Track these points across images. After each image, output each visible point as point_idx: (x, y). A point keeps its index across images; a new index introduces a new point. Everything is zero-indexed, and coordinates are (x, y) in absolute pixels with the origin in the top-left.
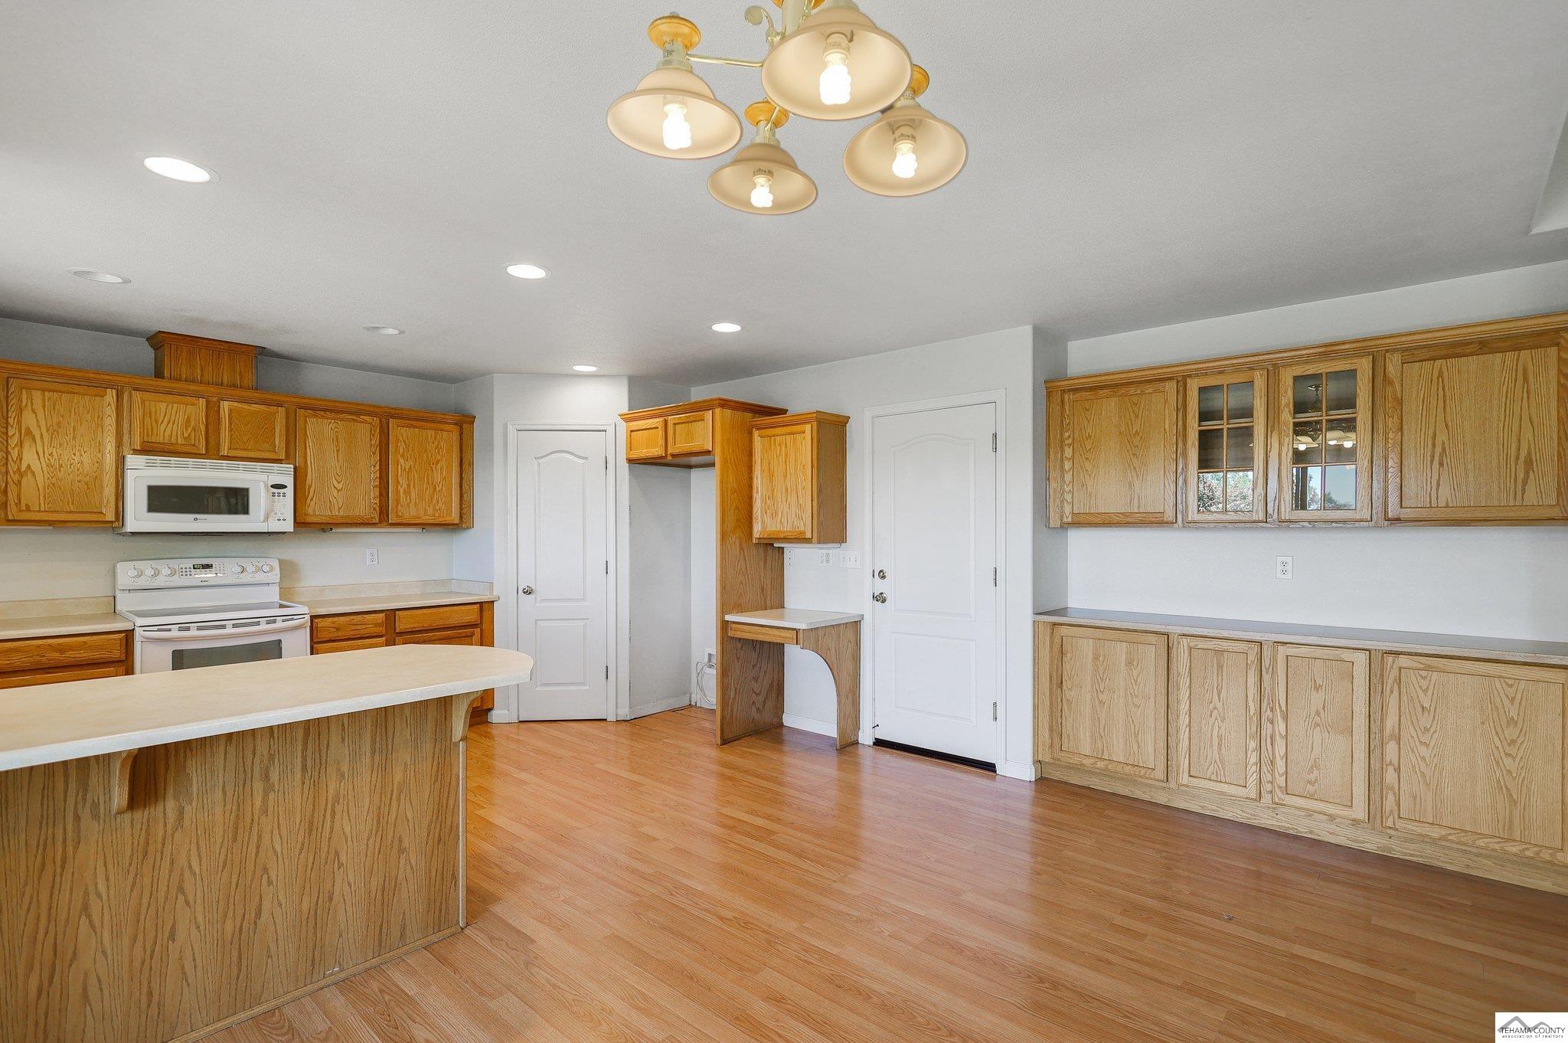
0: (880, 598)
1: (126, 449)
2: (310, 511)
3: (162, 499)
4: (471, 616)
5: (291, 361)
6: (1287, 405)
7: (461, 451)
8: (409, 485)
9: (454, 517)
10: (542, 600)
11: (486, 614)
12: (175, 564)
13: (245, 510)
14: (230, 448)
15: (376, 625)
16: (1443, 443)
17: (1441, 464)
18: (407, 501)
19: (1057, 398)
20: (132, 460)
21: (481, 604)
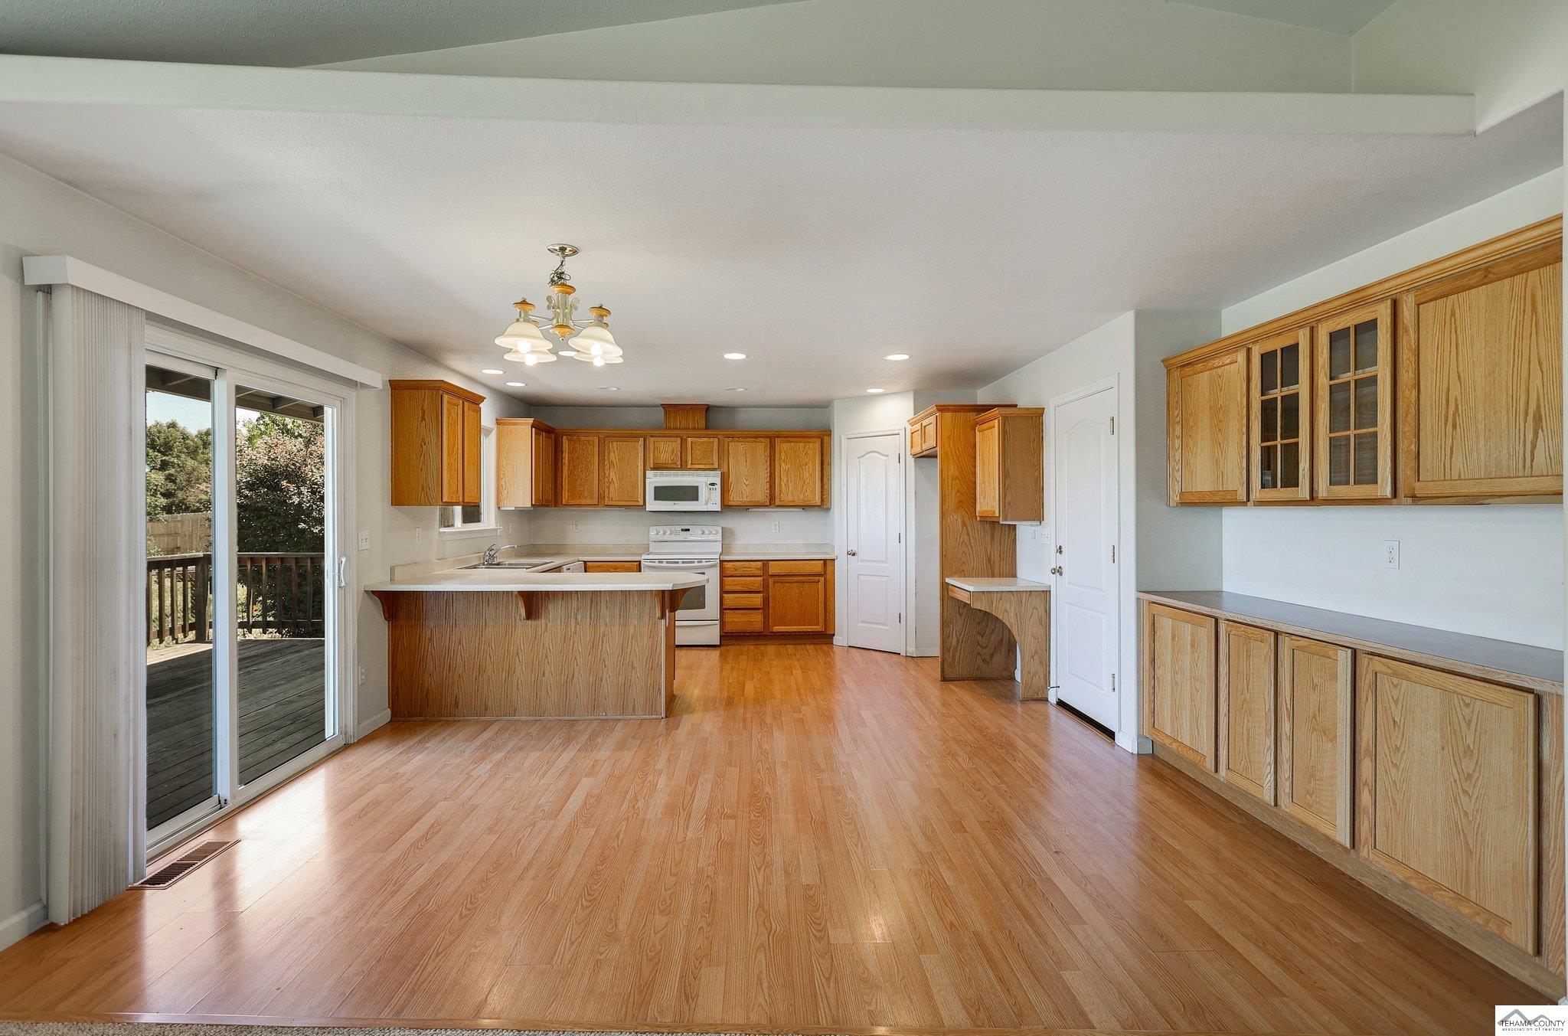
0: (1058, 571)
1: (648, 468)
2: (731, 499)
3: (662, 493)
4: (818, 568)
5: (730, 409)
6: (1323, 367)
7: (822, 455)
8: (787, 481)
9: (818, 501)
10: (862, 561)
11: (829, 567)
12: (673, 528)
13: (696, 499)
14: (692, 464)
15: (757, 569)
16: (1456, 399)
17: (1454, 427)
18: (788, 490)
19: (1176, 374)
20: (649, 473)
21: (825, 561)
